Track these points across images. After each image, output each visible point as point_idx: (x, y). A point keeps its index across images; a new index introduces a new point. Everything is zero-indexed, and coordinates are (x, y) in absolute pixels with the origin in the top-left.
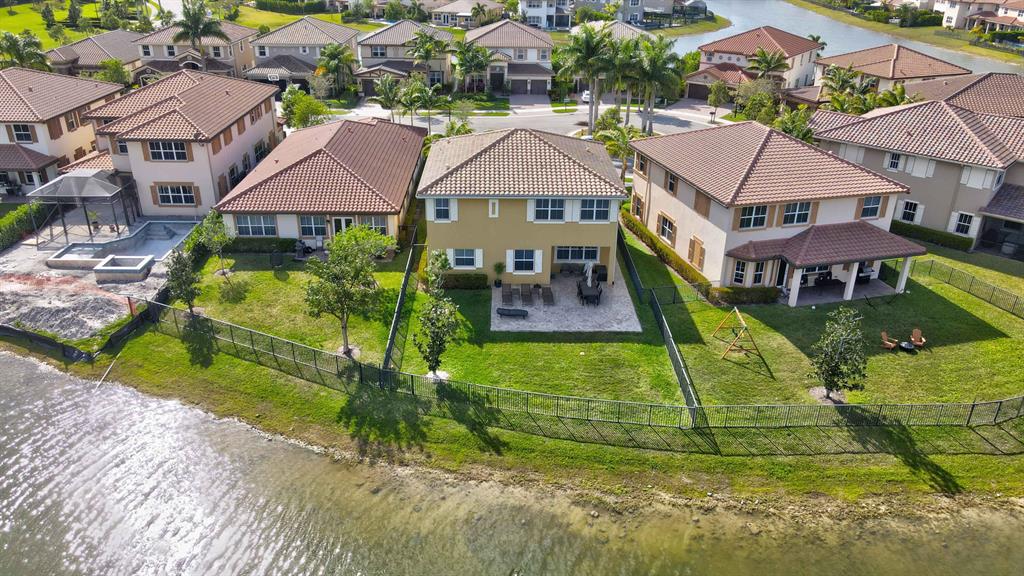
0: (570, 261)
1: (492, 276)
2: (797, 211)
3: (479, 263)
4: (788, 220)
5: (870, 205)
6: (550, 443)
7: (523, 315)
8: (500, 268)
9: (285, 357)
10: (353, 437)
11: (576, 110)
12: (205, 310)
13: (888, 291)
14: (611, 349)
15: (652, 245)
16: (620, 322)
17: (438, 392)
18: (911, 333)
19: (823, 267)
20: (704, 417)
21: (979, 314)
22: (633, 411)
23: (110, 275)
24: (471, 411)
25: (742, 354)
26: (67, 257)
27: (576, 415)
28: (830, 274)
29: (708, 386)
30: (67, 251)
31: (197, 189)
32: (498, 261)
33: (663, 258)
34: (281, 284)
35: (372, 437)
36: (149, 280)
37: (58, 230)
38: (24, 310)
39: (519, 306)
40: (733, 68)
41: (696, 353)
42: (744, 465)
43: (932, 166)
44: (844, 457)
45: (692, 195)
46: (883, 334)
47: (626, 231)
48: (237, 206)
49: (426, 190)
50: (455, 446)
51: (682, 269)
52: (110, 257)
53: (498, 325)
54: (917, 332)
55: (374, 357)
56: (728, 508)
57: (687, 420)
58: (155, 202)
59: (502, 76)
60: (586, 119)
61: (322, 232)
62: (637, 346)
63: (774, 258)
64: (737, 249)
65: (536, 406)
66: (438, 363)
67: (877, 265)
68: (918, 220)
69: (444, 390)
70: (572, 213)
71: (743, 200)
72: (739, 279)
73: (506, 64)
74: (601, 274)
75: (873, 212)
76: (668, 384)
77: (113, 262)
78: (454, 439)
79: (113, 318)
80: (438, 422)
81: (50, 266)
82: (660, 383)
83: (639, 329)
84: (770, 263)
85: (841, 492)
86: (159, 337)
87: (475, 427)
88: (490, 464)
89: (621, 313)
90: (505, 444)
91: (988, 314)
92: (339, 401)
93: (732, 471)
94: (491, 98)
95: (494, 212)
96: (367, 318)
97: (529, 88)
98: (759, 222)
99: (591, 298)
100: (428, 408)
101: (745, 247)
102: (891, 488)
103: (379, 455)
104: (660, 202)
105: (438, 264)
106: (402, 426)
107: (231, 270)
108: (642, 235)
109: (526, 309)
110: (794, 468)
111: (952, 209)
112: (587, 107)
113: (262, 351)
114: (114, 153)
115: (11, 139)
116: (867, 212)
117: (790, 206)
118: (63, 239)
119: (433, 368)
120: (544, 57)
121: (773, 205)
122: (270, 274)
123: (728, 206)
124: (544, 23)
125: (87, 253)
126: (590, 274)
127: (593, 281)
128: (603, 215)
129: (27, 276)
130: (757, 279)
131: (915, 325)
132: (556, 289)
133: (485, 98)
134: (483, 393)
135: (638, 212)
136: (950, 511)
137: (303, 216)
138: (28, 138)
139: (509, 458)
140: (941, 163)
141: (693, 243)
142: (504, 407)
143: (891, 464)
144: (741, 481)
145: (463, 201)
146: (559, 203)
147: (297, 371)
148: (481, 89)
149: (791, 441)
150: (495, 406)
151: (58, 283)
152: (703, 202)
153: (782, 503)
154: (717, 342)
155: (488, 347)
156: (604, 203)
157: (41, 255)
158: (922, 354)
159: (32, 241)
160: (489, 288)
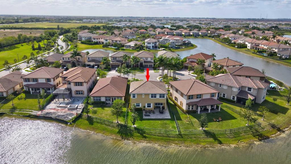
0: (158, 105)
1: (143, 108)
2: (199, 96)
3: (141, 106)
4: (198, 98)
5: (213, 95)
6: (154, 137)
7: (149, 116)
8: (144, 107)
9: (107, 123)
10: (120, 136)
11: (159, 72)
12: (90, 115)
13: (217, 111)
14: (165, 121)
15: (174, 102)
16: (167, 117)
17: (135, 129)
18: (219, 118)
19: (205, 106)
20: (181, 132)
21: (233, 115)
22: (168, 131)
23: (70, 109)
24: (141, 132)
25: (189, 122)
26: (60, 105)
27: (159, 132)
28: (206, 108)
29: (182, 127)
30: (60, 104)
31: (84, 91)
32: (144, 105)
33: (176, 105)
34: (103, 110)
35: (124, 136)
36: (78, 109)
37: (57, 100)
38: (56, 115)
39: (148, 114)
40: (194, 62)
41: (180, 122)
42: (187, 140)
43: (227, 87)
44: (203, 138)
45: (180, 93)
46: (214, 118)
47: (169, 99)
48: (94, 95)
49: (131, 93)
50: (138, 137)
51: (179, 107)
52: (70, 105)
53: (144, 117)
54: (220, 118)
55: (123, 123)
56: (183, 146)
57: (177, 133)
58: (75, 94)
59: (142, 63)
60: (161, 74)
61: (109, 100)
62: (169, 121)
63: (195, 105)
64: (188, 103)
65: (152, 131)
66: (134, 123)
67: (215, 106)
68: (226, 97)
69: (135, 128)
70: (158, 97)
71: (189, 94)
72: (189, 109)
73: (143, 61)
74: (163, 108)
75: (214, 96)
76: (175, 127)
77: (70, 106)
78: (138, 136)
79: (73, 117)
80: (135, 133)
81: (58, 107)
82: (174, 127)
83: (170, 118)
84: (194, 106)
85: (202, 144)
86: (82, 120)
87: (141, 134)
88: (144, 140)
89: (167, 115)
90: (147, 137)
91: (235, 115)
92: (117, 130)
93: (185, 141)
94: (140, 69)
95: (143, 97)
96: (120, 116)
97: (148, 66)
98: (192, 98)
99: (162, 113)
100: (133, 131)
101: (190, 103)
102: (211, 143)
103: (125, 139)
104: (175, 94)
105: (134, 106)
106: (129, 134)
107: (93, 107)
108: (172, 100)
109: (150, 114)
110: (195, 140)
111: (231, 95)
112: (161, 71)
113: (102, 122)
114: (67, 84)
115: (46, 81)
116: (212, 96)
117: (198, 95)
118: (58, 102)
119: (134, 125)
120: (152, 59)
121: (194, 95)
122: (100, 108)
123: (186, 95)
124: (151, 48)
125: (64, 104)
126: (161, 108)
127: (162, 109)
128: (164, 97)
129: (54, 109)
130: (192, 109)
131: (220, 117)
132: (155, 111)
133: (139, 69)
134: (143, 129)
135: (171, 96)
136: (220, 146)
137: (106, 97)
138: (49, 81)
139: (147, 139)
140: (228, 86)
141: (181, 102)
142: (146, 131)
143: (211, 140)
144: (186, 142)
145: (138, 94)
146: (155, 95)
147: (109, 126)
148: (138, 67)
149: (195, 136)
150: (145, 131)
151: (61, 110)
152: (182, 95)
153: (193, 145)
154: (184, 120)
155: (143, 121)
156: (164, 95)
157: (56, 105)
158: (221, 122)
159: (53, 102)
160: (142, 111)
